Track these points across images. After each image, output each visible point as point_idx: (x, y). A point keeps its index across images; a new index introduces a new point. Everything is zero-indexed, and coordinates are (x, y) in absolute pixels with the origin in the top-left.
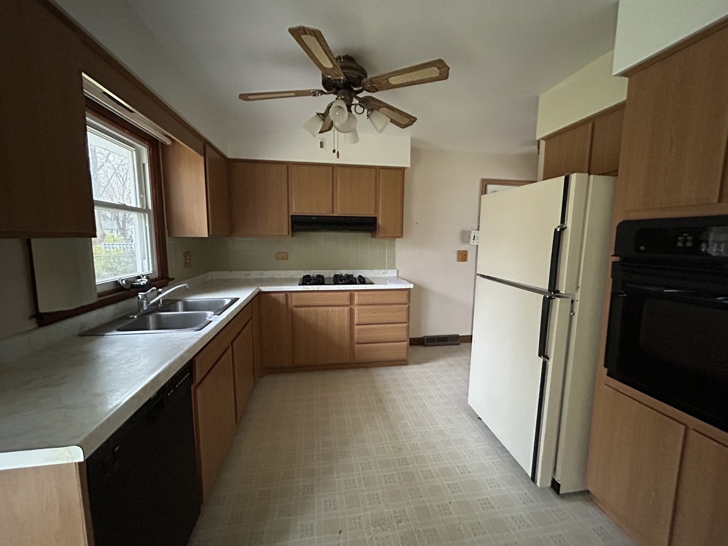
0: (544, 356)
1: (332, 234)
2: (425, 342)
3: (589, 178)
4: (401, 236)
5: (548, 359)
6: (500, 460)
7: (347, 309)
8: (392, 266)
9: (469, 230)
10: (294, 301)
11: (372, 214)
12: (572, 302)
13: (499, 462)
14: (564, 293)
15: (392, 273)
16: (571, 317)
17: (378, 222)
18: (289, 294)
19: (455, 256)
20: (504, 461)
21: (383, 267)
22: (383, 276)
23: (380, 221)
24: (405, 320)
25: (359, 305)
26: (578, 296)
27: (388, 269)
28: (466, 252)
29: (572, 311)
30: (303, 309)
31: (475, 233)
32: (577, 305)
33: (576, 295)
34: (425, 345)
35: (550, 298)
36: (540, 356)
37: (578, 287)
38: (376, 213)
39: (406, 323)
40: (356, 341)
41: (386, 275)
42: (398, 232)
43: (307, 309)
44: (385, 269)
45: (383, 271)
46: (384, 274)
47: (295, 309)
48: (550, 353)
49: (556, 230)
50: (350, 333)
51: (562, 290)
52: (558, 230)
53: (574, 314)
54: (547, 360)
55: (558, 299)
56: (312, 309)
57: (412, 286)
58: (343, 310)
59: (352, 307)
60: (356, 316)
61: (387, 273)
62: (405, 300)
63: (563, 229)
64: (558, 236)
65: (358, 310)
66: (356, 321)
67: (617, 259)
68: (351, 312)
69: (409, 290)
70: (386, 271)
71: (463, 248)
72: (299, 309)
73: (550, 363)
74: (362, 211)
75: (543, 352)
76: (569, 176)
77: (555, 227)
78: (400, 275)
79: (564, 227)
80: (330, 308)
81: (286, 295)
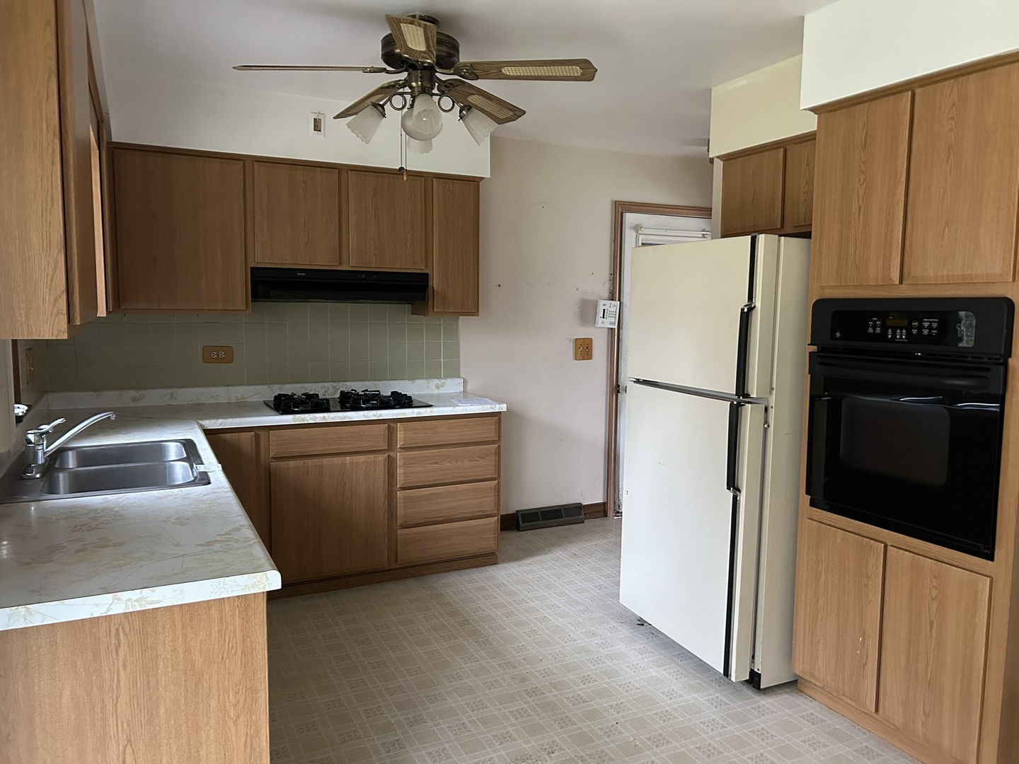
0: (734, 488)
1: (329, 306)
2: (521, 522)
3: (779, 241)
4: (474, 311)
5: (740, 491)
6: (679, 669)
7: (381, 458)
8: (454, 372)
9: (594, 298)
10: (274, 447)
11: (419, 268)
12: (766, 409)
13: (678, 671)
14: (755, 396)
15: (453, 386)
16: (765, 430)
17: (430, 284)
18: (262, 433)
19: (570, 350)
20: (685, 669)
21: (433, 373)
22: (436, 392)
23: (435, 282)
24: (491, 472)
25: (404, 449)
26: (772, 403)
27: (445, 377)
28: (590, 340)
29: (766, 422)
30: (292, 464)
31: (604, 305)
32: (772, 412)
33: (770, 400)
34: (518, 529)
35: (740, 405)
36: (729, 489)
37: (773, 389)
38: (426, 267)
39: (493, 479)
40: (400, 522)
41: (442, 391)
42: (471, 306)
43: (300, 463)
44: (439, 378)
45: (436, 381)
46: (438, 387)
47: (273, 464)
48: (742, 486)
49: (743, 310)
50: (389, 505)
51: (753, 394)
52: (746, 310)
53: (769, 426)
54: (738, 492)
55: (749, 406)
56: (310, 462)
57: (503, 408)
58: (375, 462)
59: (391, 454)
60: (400, 471)
61: (443, 385)
62: (492, 435)
63: (751, 309)
64: (746, 318)
65: (405, 459)
66: (400, 479)
67: (814, 348)
68: (391, 464)
69: (497, 414)
70: (442, 381)
71: (584, 333)
72: (283, 464)
73: (742, 498)
74: (401, 261)
75: (732, 483)
76: (756, 237)
77: (742, 307)
78: (469, 388)
79: (753, 306)
80: (348, 459)
81: (257, 438)
